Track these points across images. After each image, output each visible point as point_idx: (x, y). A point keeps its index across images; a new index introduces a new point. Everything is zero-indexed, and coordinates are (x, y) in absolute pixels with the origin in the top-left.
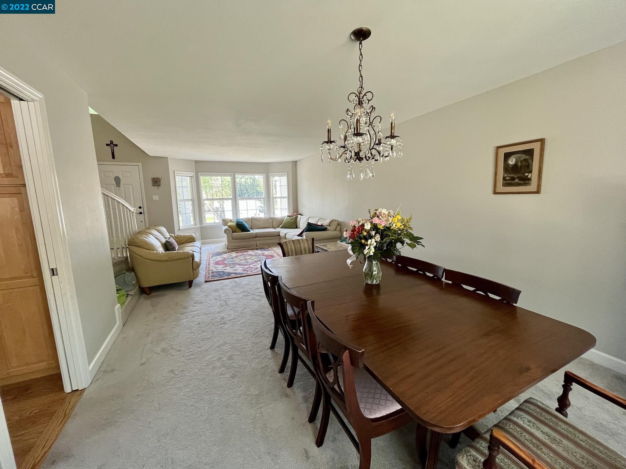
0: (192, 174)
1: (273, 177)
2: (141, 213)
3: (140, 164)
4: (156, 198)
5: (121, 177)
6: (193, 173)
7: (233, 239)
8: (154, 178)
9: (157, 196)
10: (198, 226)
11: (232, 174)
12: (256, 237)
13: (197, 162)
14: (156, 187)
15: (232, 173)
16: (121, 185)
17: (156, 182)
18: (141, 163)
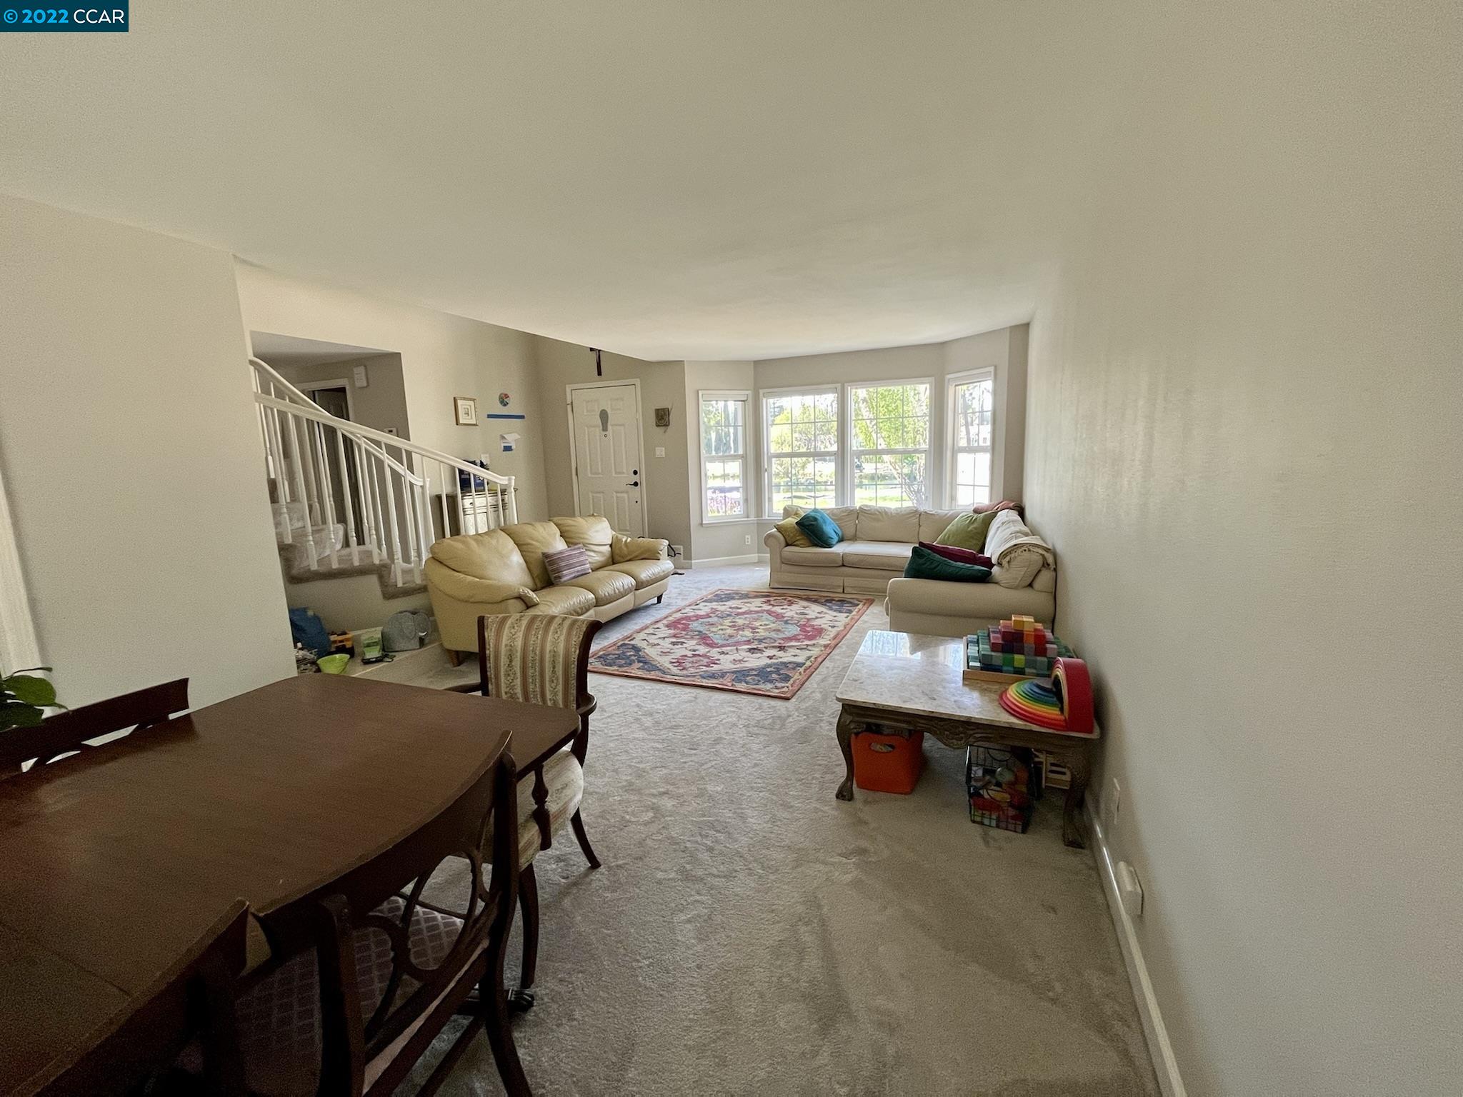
0: (742, 394)
1: (956, 386)
2: (636, 484)
3: (637, 382)
4: (660, 452)
5: (609, 412)
6: (747, 392)
7: (783, 563)
8: (658, 410)
9: (664, 449)
10: (752, 518)
11: (839, 386)
12: (843, 565)
13: (757, 363)
14: (662, 429)
15: (838, 383)
16: (610, 427)
17: (662, 417)
18: (638, 380)
